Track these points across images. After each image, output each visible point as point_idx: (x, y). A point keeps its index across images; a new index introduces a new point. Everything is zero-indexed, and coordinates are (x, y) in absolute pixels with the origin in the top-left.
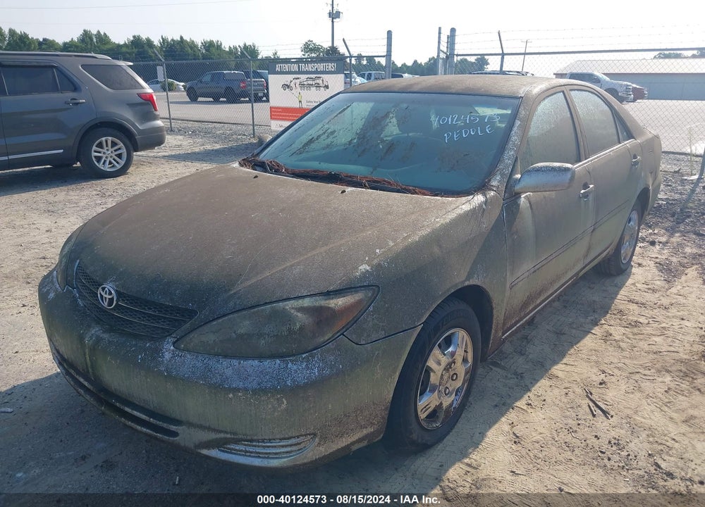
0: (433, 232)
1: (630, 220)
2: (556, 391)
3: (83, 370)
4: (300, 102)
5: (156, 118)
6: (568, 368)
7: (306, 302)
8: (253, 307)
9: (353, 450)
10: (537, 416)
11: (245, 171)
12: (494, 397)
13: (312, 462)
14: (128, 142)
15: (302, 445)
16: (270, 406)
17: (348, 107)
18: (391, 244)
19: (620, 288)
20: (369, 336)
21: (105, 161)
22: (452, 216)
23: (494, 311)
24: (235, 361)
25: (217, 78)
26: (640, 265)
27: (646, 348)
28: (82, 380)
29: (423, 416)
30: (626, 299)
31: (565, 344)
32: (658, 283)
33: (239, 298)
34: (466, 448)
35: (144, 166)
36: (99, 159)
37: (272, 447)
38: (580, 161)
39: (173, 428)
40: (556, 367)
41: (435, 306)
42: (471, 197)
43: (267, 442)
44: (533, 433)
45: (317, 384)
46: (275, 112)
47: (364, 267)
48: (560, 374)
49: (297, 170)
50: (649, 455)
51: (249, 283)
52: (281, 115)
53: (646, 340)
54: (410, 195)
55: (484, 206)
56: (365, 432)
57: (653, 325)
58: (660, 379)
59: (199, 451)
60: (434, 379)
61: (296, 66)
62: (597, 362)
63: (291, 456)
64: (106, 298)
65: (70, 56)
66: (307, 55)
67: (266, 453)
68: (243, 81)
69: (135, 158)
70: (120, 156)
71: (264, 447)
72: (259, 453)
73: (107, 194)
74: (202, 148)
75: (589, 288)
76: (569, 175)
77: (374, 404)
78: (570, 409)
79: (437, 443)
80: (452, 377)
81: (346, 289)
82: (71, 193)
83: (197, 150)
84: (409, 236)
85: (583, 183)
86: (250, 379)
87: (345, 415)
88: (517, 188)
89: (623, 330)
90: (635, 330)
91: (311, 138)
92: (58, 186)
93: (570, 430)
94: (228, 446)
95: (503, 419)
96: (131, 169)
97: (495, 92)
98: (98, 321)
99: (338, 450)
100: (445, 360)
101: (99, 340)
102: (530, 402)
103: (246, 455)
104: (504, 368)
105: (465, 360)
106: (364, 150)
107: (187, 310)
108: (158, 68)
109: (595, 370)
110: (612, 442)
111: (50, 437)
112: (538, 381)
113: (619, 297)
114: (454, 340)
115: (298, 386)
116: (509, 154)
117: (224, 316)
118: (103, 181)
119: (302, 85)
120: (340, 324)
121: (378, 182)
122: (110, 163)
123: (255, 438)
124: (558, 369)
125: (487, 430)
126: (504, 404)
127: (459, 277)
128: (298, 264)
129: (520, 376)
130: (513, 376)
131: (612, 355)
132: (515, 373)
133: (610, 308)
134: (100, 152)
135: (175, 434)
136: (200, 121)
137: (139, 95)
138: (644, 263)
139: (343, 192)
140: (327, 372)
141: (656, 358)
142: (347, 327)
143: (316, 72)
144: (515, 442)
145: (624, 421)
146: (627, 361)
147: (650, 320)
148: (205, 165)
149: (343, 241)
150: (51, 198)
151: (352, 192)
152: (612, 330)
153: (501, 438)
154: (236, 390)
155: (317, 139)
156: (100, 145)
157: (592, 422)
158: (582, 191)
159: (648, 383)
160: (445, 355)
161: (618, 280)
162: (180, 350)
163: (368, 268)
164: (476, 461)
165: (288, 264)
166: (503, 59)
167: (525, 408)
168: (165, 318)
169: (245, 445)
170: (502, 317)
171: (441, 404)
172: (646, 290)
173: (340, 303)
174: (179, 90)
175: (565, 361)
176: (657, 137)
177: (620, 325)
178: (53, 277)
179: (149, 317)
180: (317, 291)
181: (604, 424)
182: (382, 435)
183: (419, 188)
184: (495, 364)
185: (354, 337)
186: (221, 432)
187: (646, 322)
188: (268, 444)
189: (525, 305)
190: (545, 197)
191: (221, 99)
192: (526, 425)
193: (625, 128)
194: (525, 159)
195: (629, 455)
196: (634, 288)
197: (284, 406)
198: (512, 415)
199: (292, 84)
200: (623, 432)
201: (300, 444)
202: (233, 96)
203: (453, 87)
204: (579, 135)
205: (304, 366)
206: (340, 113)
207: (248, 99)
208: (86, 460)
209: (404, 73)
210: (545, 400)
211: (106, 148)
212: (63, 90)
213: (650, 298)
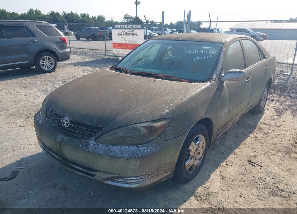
0: (192, 97)
1: (264, 92)
2: (237, 159)
3: (56, 151)
4: (125, 41)
5: (66, 48)
6: (241, 150)
7: (145, 124)
8: (125, 126)
9: (162, 181)
10: (230, 169)
11: (113, 72)
12: (213, 162)
13: (147, 185)
14: (55, 58)
15: (144, 179)
16: (133, 164)
17: (153, 46)
18: (176, 102)
19: (260, 119)
20: (169, 137)
21: (46, 66)
22: (198, 91)
23: (214, 128)
24: (119, 147)
25: (89, 30)
26: (268, 109)
27: (271, 142)
28: (54, 155)
29: (187, 168)
30: (263, 123)
31: (239, 141)
32: (275, 116)
33: (119, 123)
34: (204, 181)
35: (61, 68)
36: (43, 65)
37: (133, 180)
38: (246, 68)
39: (94, 173)
40: (236, 150)
41: (193, 126)
42: (205, 83)
43: (131, 178)
44: (229, 175)
45: (150, 155)
46: (114, 45)
47: (167, 111)
48: (238, 153)
49: (134, 72)
50: (274, 183)
51: (122, 117)
52: (117, 47)
53: (271, 139)
54: (181, 82)
55: (210, 87)
56: (167, 174)
57: (274, 133)
58: (277, 154)
59: (104, 182)
60: (192, 154)
61: (124, 26)
62: (252, 148)
63: (139, 183)
64: (65, 123)
65: (31, 22)
66: (125, 20)
67: (130, 182)
68: (99, 31)
69: (58, 64)
70: (52, 64)
71: (130, 180)
72: (128, 182)
73: (48, 80)
74: (84, 60)
75: (248, 118)
76: (243, 74)
77: (170, 163)
78: (242, 166)
79: (192, 179)
80: (198, 153)
81: (160, 119)
82: (32, 79)
83: (82, 61)
84: (182, 99)
85: (247, 77)
86: (125, 153)
87: (160, 168)
88: (223, 79)
89: (262, 135)
90: (267, 135)
91: (139, 59)
92: (26, 77)
93: (243, 174)
94: (115, 180)
95: (217, 170)
96: (56, 69)
97: (213, 41)
98: (61, 132)
99: (157, 181)
100: (196, 147)
101: (63, 139)
102: (227, 163)
103: (122, 183)
104: (216, 150)
105: (203, 147)
106: (161, 64)
107: (98, 127)
108: (65, 26)
109: (252, 151)
110: (260, 178)
111: (40, 178)
112: (230, 155)
113: (260, 122)
114: (199, 139)
115: (143, 156)
116: (219, 66)
117: (114, 129)
118: (45, 74)
119: (126, 34)
120: (158, 133)
121: (167, 77)
122: (48, 67)
123: (127, 176)
124: (237, 151)
125: (211, 174)
126: (217, 164)
127: (202, 114)
128: (141, 109)
129: (223, 153)
130: (220, 154)
131: (258, 145)
132: (221, 152)
133: (256, 127)
134: (43, 62)
135: (94, 175)
136: (82, 49)
137: (60, 38)
138: (269, 109)
139: (155, 81)
140: (154, 151)
141: (275, 146)
142: (161, 134)
143: (132, 28)
144: (222, 179)
145: (264, 170)
146: (264, 148)
147: (272, 131)
148: (87, 67)
149: (157, 101)
150: (24, 82)
151: (158, 81)
152: (257, 135)
153: (217, 177)
154: (120, 158)
155: (141, 59)
156: (44, 59)
157: (251, 171)
158: (247, 80)
159: (273, 156)
160: (196, 145)
161: (259, 115)
162: (97, 143)
163: (168, 111)
164: (207, 186)
165: (137, 110)
166: (210, 24)
167: (225, 165)
168: (90, 130)
169: (122, 179)
170: (216, 130)
171: (194, 164)
172: (271, 120)
173: (158, 124)
174: (72, 35)
175: (239, 147)
176: (275, 58)
177: (261, 134)
178: (40, 115)
179: (83, 130)
180: (149, 120)
181: (256, 172)
182: (173, 176)
183: (184, 79)
184: (213, 149)
185: (163, 138)
186: (113, 174)
187: (271, 132)
188: (131, 179)
189: (225, 125)
190: (233, 83)
191: (90, 39)
192: (226, 172)
193: (262, 54)
194: (226, 68)
195: (266, 183)
196: (266, 119)
197: (138, 164)
198: (220, 168)
199: (122, 34)
200: (264, 174)
201: (143, 178)
202: (95, 38)
203: (196, 38)
204: (245, 58)
205: (145, 149)
206: (150, 48)
207: (101, 39)
208: (56, 186)
209: (167, 28)
210: (233, 163)
211: (46, 61)
212: (28, 36)
213: (272, 122)
